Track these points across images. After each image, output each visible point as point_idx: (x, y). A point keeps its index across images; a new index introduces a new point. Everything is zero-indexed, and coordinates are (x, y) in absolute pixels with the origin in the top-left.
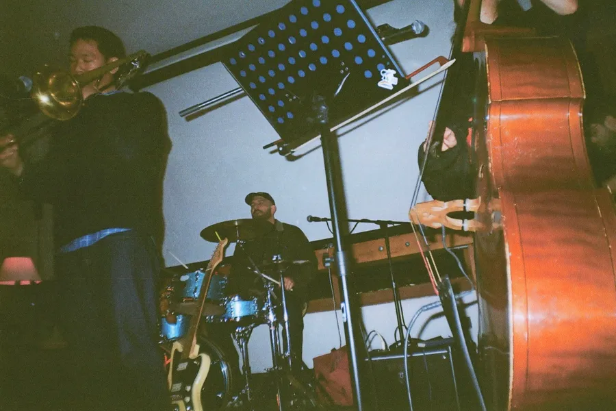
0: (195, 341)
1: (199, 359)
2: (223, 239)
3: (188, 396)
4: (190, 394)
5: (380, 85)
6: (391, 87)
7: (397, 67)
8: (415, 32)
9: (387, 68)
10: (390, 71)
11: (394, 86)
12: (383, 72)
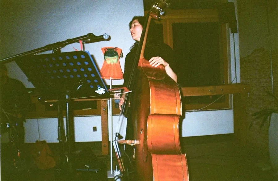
5: (96, 91)
6: (101, 94)
7: (106, 88)
8: (104, 38)
9: (101, 88)
10: (102, 89)
11: (102, 94)
12: (99, 88)
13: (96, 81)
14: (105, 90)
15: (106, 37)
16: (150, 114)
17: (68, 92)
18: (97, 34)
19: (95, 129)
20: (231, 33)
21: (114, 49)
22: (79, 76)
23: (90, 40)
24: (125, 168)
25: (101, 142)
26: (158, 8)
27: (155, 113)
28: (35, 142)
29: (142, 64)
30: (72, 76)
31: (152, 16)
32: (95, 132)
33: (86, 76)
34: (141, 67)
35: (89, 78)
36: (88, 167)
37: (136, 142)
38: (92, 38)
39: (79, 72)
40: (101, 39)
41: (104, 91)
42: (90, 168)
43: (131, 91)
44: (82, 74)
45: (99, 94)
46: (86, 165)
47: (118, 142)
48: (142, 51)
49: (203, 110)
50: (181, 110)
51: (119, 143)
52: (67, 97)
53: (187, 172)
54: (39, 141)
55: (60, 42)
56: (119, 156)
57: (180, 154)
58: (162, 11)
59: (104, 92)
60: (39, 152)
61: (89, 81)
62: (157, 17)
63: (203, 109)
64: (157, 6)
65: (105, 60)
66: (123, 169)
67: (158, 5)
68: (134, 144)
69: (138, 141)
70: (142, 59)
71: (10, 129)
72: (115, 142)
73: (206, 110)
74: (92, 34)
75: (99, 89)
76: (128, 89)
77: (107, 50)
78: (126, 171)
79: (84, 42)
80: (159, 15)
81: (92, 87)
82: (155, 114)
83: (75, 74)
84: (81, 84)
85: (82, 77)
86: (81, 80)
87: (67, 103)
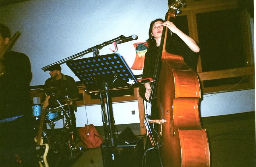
0: (41, 138)
1: (45, 146)
2: (48, 96)
3: (42, 160)
4: (42, 159)
5: (128, 82)
6: (132, 84)
7: (135, 79)
8: (133, 38)
9: (131, 79)
10: (132, 80)
13: (127, 75)
14: (134, 81)
15: (134, 37)
16: (175, 98)
17: (106, 84)
18: (127, 35)
19: (133, 112)
20: (251, 18)
21: (144, 43)
22: (114, 72)
23: (122, 41)
24: (156, 143)
25: (139, 123)
26: (175, 8)
27: (179, 97)
28: (84, 126)
29: (164, 57)
30: (108, 72)
31: (170, 15)
32: (134, 115)
33: (119, 71)
34: (164, 59)
35: (122, 72)
36: (128, 143)
37: (163, 121)
38: (123, 39)
39: (114, 69)
40: (130, 39)
42: (129, 144)
44: (116, 70)
45: (130, 85)
46: (126, 142)
47: (148, 121)
48: (164, 45)
50: (200, 93)
51: (150, 122)
52: (106, 88)
53: (208, 143)
54: (87, 125)
55: (98, 45)
56: (151, 133)
57: (201, 129)
58: (178, 10)
59: (134, 83)
60: (88, 134)
61: (121, 75)
62: (174, 16)
63: (229, 90)
64: (174, 7)
65: (137, 53)
66: (154, 143)
67: (175, 5)
68: (162, 123)
69: (165, 120)
70: (165, 52)
71: (64, 116)
72: (147, 122)
73: (232, 90)
74: (123, 35)
75: (130, 81)
76: (152, 79)
77: (138, 45)
78: (157, 145)
79: (117, 43)
80: (176, 14)
81: (124, 79)
83: (110, 71)
84: (115, 78)
85: (116, 72)
86: (115, 75)
87: (107, 92)
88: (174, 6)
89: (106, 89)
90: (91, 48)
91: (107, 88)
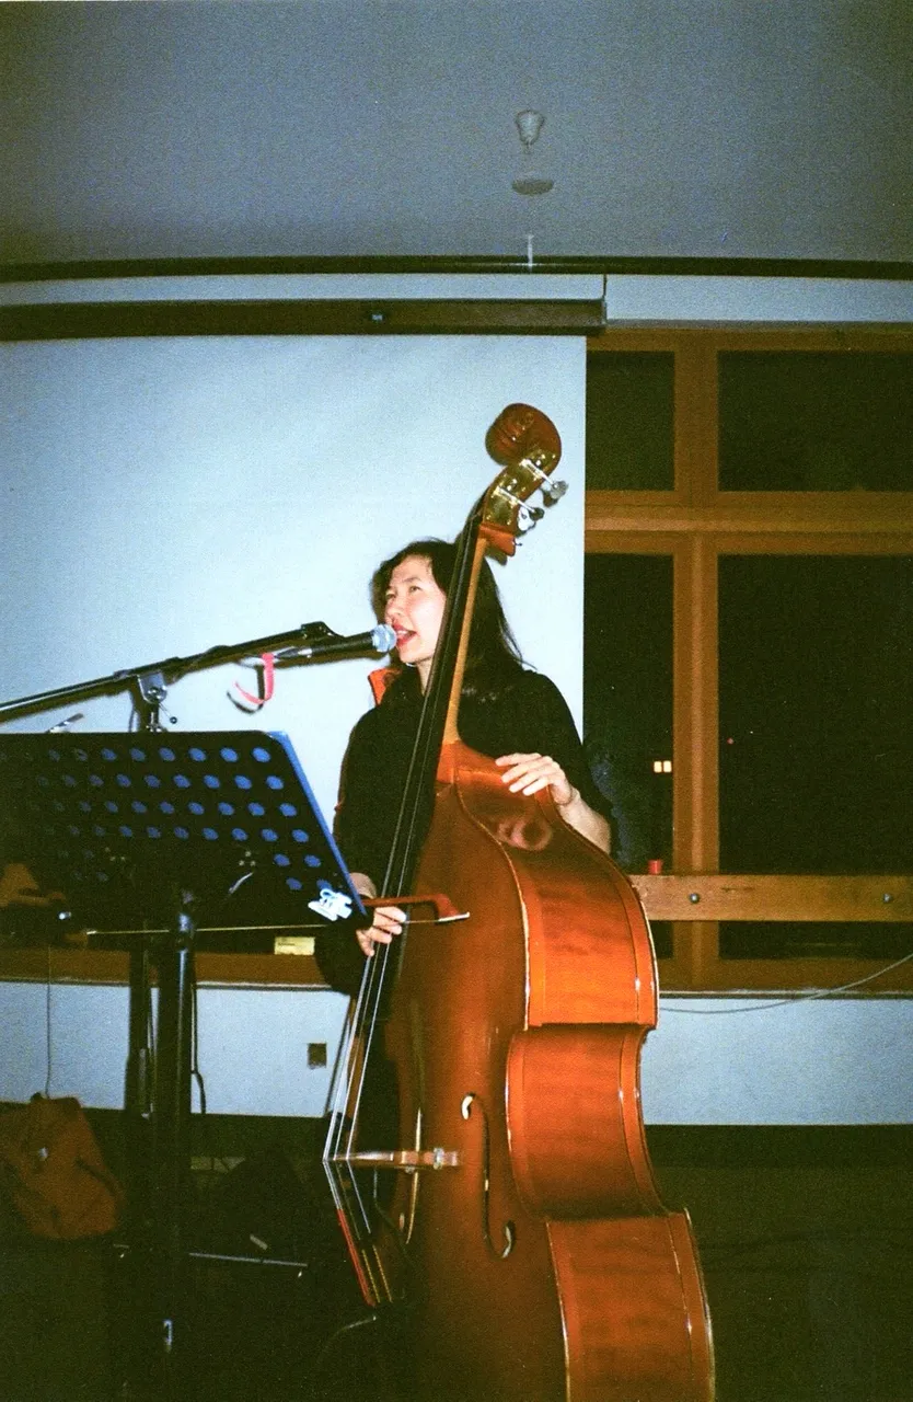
5: (313, 905)
6: (334, 918)
8: (375, 648)
9: (336, 890)
10: (339, 895)
11: (340, 918)
12: (327, 894)
13: (313, 861)
14: (349, 901)
16: (526, 1028)
17: (188, 898)
22: (240, 835)
26: (515, 502)
28: (27, 1101)
30: (211, 834)
33: (269, 835)
35: (286, 844)
36: (264, 1246)
38: (321, 644)
39: (242, 818)
41: (347, 905)
42: (269, 1254)
43: (467, 915)
44: (254, 825)
45: (325, 920)
46: (253, 1238)
49: (856, 992)
52: (184, 920)
54: (44, 1097)
59: (346, 913)
60: (44, 1150)
61: (283, 860)
64: (512, 494)
67: (515, 487)
73: (871, 991)
74: (322, 624)
75: (324, 897)
78: (397, 1300)
81: (295, 884)
82: (548, 1027)
83: (224, 826)
84: (247, 869)
85: (255, 839)
86: (248, 854)
87: (183, 948)
88: (509, 488)
89: (183, 928)
90: (132, 671)
91: (188, 925)
